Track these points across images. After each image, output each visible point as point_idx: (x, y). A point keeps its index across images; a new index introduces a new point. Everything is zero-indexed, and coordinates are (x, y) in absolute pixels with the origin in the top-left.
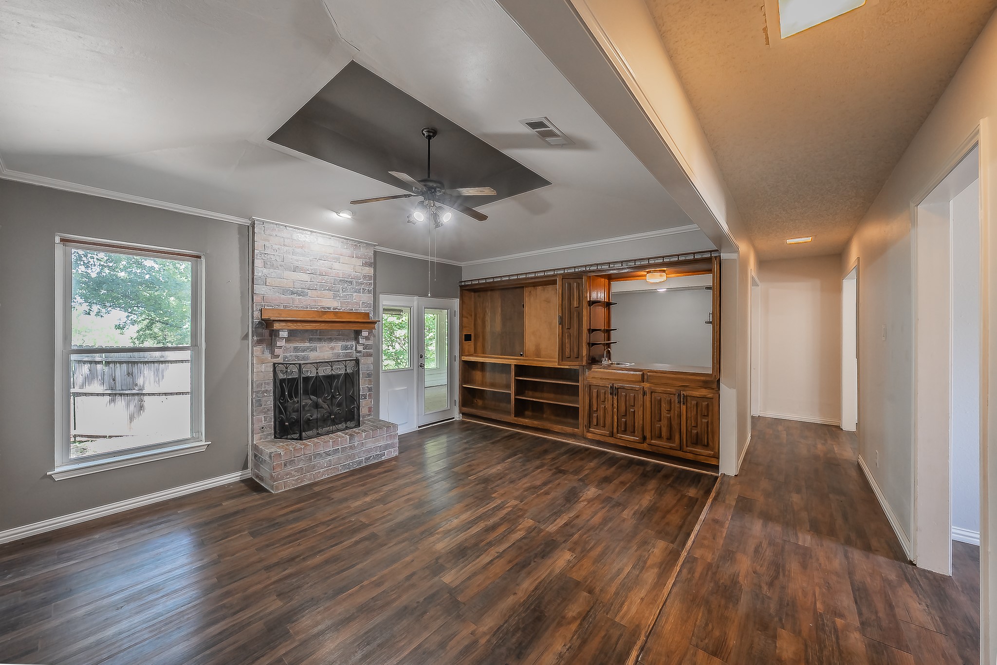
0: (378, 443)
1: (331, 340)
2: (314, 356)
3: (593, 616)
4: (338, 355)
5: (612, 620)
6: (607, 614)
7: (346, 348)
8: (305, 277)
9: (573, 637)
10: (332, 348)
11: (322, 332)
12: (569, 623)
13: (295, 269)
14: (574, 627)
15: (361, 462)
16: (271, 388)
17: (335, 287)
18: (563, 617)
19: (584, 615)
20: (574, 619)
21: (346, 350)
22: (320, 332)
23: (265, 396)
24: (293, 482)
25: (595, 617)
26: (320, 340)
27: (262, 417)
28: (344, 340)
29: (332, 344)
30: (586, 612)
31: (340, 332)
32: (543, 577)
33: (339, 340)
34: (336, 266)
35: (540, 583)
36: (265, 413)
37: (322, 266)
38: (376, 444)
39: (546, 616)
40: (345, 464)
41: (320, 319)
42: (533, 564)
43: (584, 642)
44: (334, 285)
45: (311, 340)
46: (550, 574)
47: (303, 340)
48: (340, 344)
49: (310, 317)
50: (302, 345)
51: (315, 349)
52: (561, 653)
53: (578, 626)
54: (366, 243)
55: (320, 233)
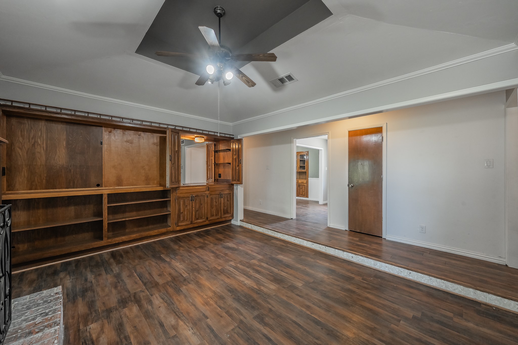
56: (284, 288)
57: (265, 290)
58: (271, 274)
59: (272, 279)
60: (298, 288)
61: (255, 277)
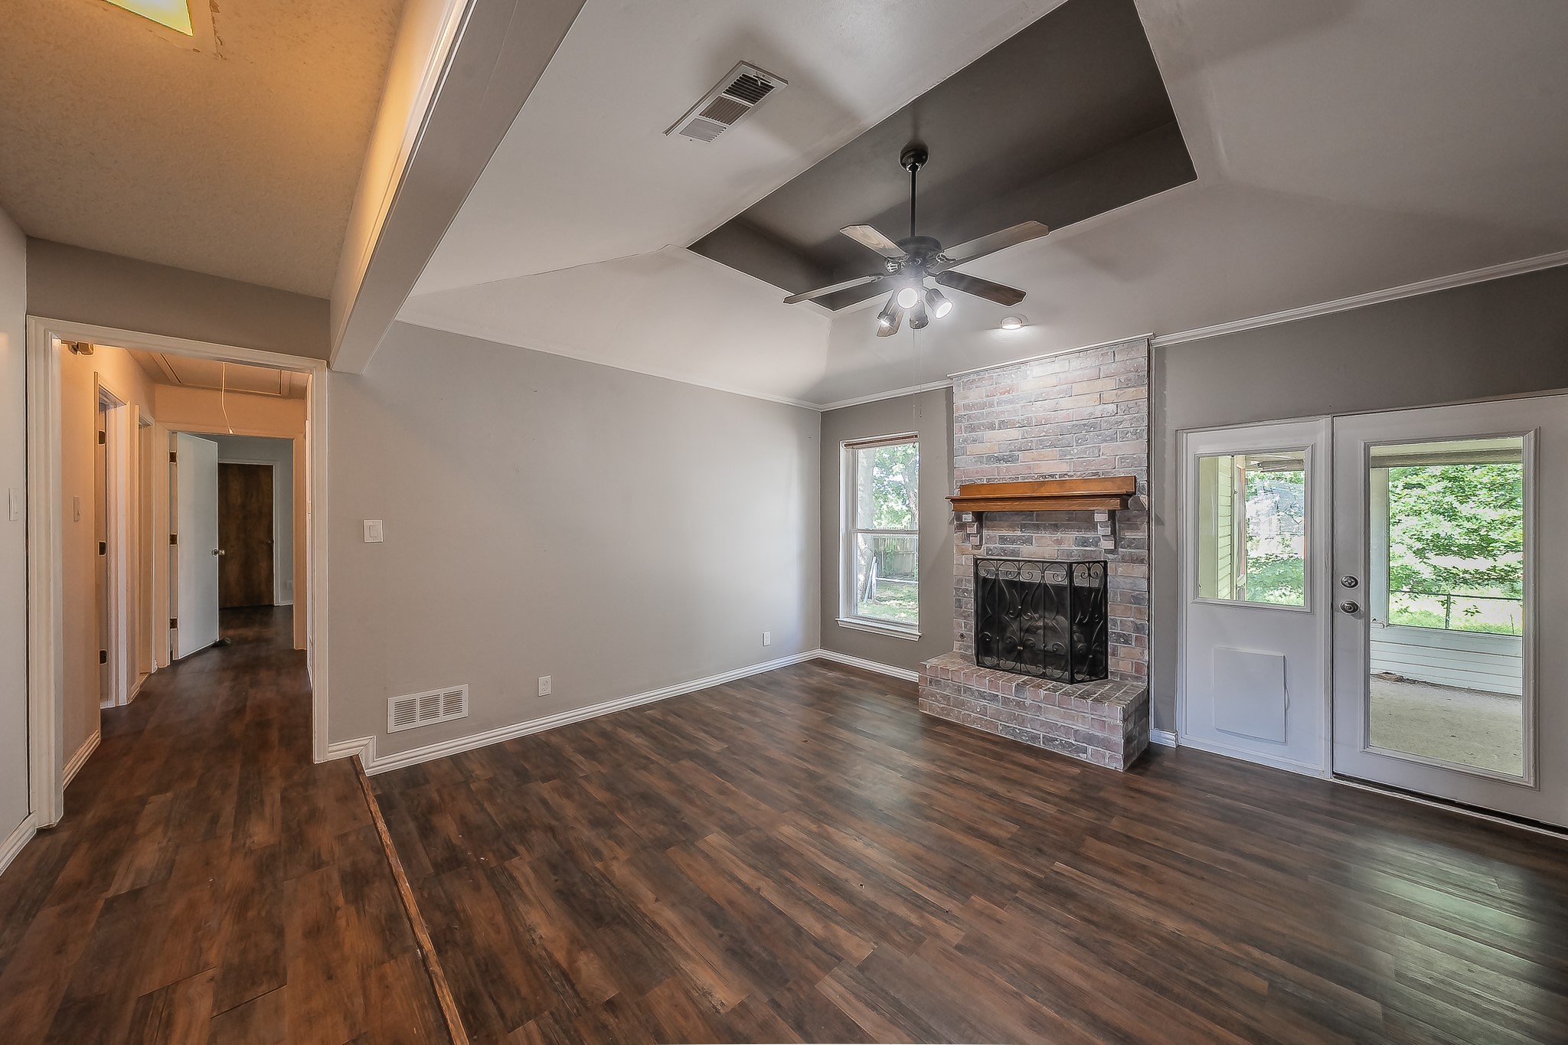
0: (1070, 722)
1: (1056, 527)
2: (1027, 551)
3: (561, 990)
4: (1070, 554)
5: (536, 1015)
6: (552, 1013)
7: (1084, 542)
8: (1014, 433)
9: (546, 950)
10: (1059, 542)
11: (1040, 515)
12: (569, 952)
13: (1003, 425)
14: (560, 957)
15: (1035, 738)
16: (971, 587)
17: (1062, 439)
18: (583, 948)
19: (571, 976)
20: (572, 961)
21: (1085, 546)
22: (1037, 515)
23: (965, 597)
24: (938, 710)
25: (556, 990)
26: (1037, 527)
27: (962, 622)
28: (1079, 529)
29: (1059, 535)
30: (574, 982)
31: (1072, 514)
32: (678, 940)
33: (1072, 528)
34: (1065, 403)
35: (666, 934)
36: (965, 618)
37: (1038, 411)
38: (1067, 722)
39: (598, 928)
40: (1007, 724)
41: (1034, 495)
42: (716, 932)
43: (529, 960)
44: (1061, 437)
45: (1023, 527)
46: (680, 950)
47: (1012, 527)
48: (1073, 535)
49: (1021, 491)
50: (1011, 534)
51: (1029, 541)
52: (535, 932)
53: (557, 962)
54: (1124, 343)
55: (1037, 360)
56: (758, 829)
57: (806, 823)
58: (787, 874)
59: (786, 855)
60: (723, 829)
61: (837, 860)
